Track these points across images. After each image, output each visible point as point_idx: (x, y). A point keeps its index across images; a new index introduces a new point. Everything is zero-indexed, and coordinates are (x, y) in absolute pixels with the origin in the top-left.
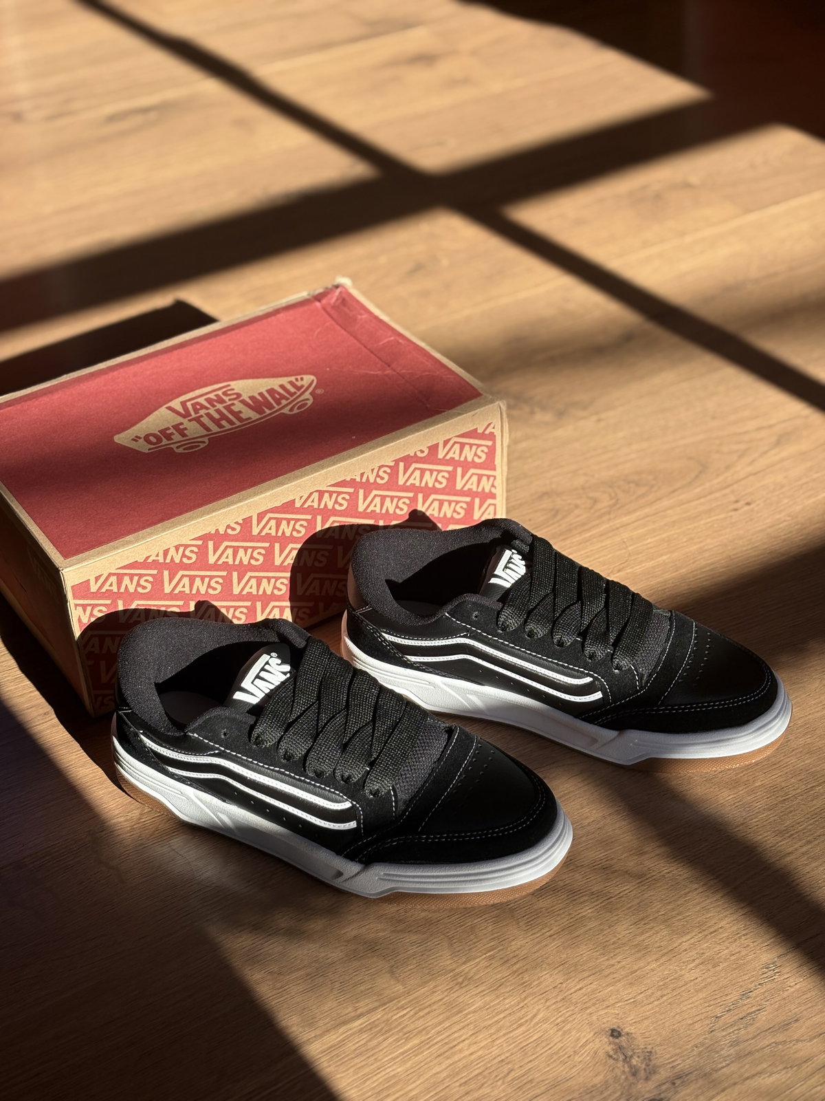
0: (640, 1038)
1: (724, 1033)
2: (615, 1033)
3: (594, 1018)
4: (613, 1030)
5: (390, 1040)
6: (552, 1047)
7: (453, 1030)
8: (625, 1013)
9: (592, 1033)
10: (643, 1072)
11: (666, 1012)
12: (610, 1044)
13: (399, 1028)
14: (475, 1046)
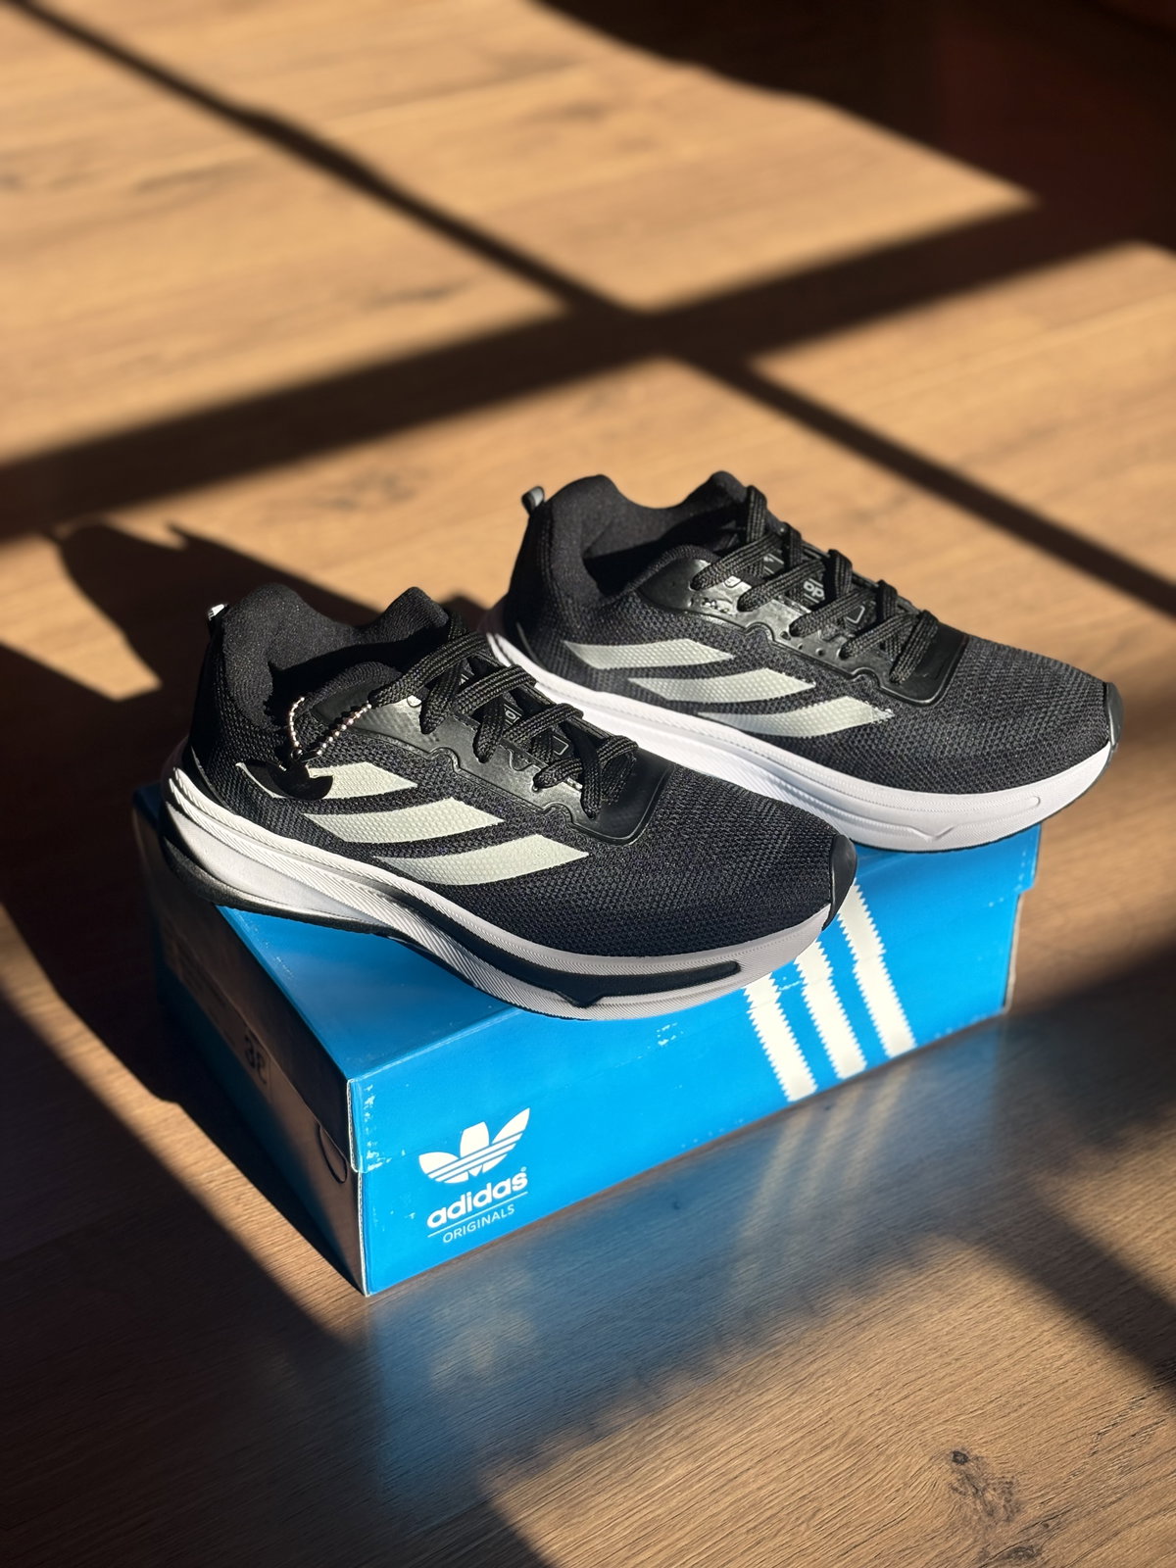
0: (994, 1464)
1: (1111, 1456)
2: (959, 1458)
3: (929, 1436)
4: (956, 1454)
5: (644, 1470)
6: (872, 1478)
7: (732, 1455)
8: (970, 1430)
9: (927, 1458)
10: (1002, 1509)
11: (1029, 1427)
12: (953, 1472)
13: (655, 1453)
14: (765, 1477)
